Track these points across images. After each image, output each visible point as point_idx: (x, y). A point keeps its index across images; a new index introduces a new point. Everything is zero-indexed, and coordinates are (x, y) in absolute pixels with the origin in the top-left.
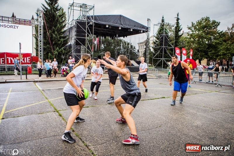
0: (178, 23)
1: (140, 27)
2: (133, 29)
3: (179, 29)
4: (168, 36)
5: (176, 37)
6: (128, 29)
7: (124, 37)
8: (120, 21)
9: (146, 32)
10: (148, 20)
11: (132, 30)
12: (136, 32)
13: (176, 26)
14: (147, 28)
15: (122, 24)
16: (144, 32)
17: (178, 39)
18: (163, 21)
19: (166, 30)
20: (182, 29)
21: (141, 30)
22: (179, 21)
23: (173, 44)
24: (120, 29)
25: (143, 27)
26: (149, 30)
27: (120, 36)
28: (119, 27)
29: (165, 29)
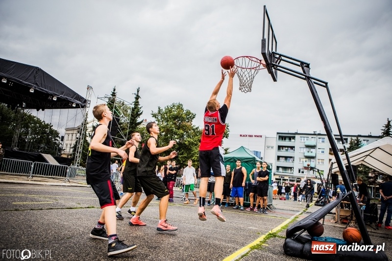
0: (137, 103)
1: (72, 96)
2: (57, 98)
3: (137, 113)
4: (118, 120)
5: (131, 123)
6: (48, 95)
7: (38, 110)
8: (35, 77)
9: (83, 107)
10: (89, 88)
11: (55, 99)
12: (64, 104)
13: (133, 106)
14: (85, 101)
15: (37, 84)
16: (78, 106)
17: (135, 128)
18: (114, 94)
19: (117, 110)
20: (142, 113)
21: (73, 103)
22: (139, 100)
23: (125, 135)
24: (33, 92)
25: (79, 97)
26: (88, 105)
27: (29, 107)
28: (30, 88)
29: (115, 107)
